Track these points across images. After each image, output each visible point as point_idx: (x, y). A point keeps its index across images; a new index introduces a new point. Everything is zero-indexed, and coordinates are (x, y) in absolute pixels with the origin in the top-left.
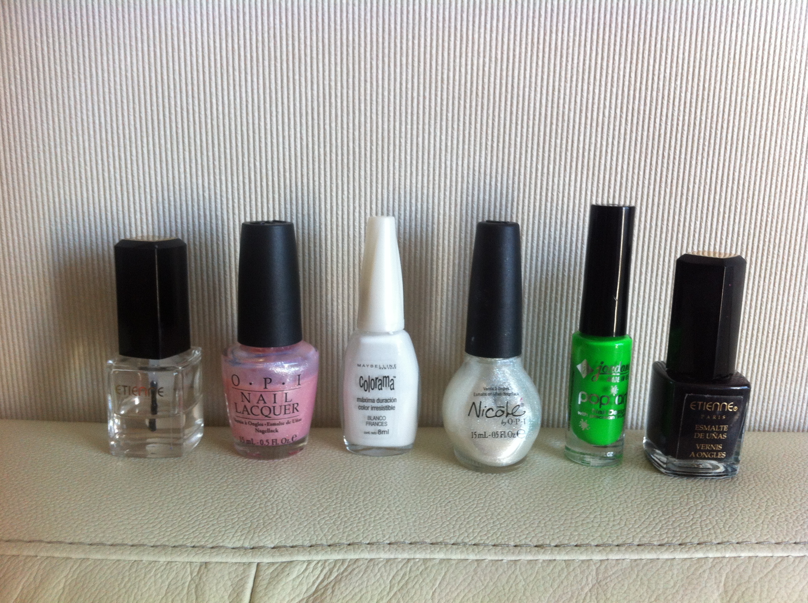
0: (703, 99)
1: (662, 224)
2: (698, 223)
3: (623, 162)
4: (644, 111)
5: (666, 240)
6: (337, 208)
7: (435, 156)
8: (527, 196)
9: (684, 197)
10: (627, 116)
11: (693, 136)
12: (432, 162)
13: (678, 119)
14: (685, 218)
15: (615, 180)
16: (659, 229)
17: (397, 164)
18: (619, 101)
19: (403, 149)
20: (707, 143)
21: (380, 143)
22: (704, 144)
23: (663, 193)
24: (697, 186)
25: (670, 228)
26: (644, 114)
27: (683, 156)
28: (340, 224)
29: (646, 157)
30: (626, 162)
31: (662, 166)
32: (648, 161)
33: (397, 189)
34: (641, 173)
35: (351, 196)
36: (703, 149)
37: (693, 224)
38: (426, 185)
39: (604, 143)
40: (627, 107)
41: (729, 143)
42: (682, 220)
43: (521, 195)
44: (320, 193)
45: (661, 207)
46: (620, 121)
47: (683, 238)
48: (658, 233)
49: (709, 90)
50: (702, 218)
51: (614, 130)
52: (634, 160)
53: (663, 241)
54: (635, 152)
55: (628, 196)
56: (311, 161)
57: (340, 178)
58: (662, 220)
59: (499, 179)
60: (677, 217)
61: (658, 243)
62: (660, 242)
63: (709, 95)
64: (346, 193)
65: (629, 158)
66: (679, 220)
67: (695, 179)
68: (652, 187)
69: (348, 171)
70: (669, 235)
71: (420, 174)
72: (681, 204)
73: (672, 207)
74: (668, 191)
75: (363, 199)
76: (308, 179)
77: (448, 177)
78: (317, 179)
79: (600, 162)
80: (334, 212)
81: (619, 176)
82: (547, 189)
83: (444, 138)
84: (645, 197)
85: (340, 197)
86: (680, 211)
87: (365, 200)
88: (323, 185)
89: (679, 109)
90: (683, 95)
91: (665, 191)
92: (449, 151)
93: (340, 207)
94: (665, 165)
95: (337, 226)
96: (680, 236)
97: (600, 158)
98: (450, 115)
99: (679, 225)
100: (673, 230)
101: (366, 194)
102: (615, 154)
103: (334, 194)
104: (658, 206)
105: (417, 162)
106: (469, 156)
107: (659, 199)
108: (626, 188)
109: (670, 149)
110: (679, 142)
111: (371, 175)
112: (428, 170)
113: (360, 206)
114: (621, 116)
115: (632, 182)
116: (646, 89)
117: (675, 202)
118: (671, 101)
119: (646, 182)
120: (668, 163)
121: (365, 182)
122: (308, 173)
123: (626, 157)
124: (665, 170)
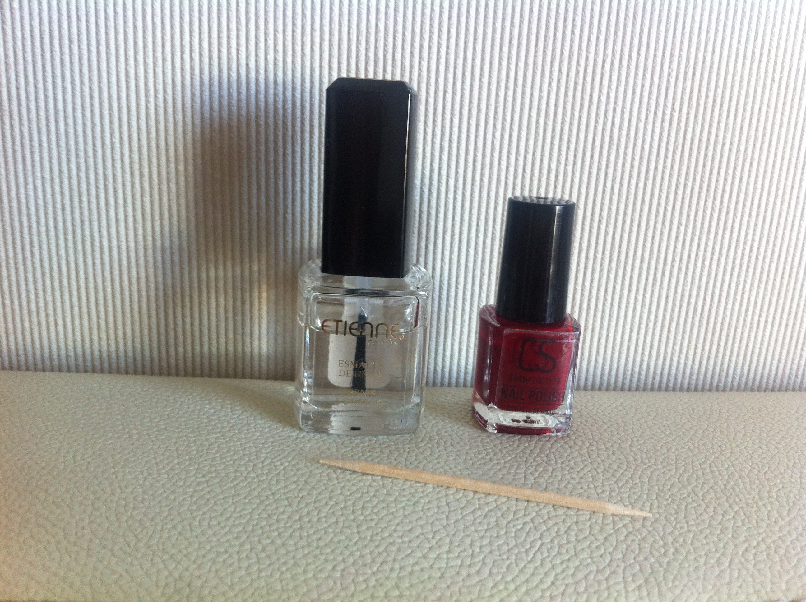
85: (585, 38)
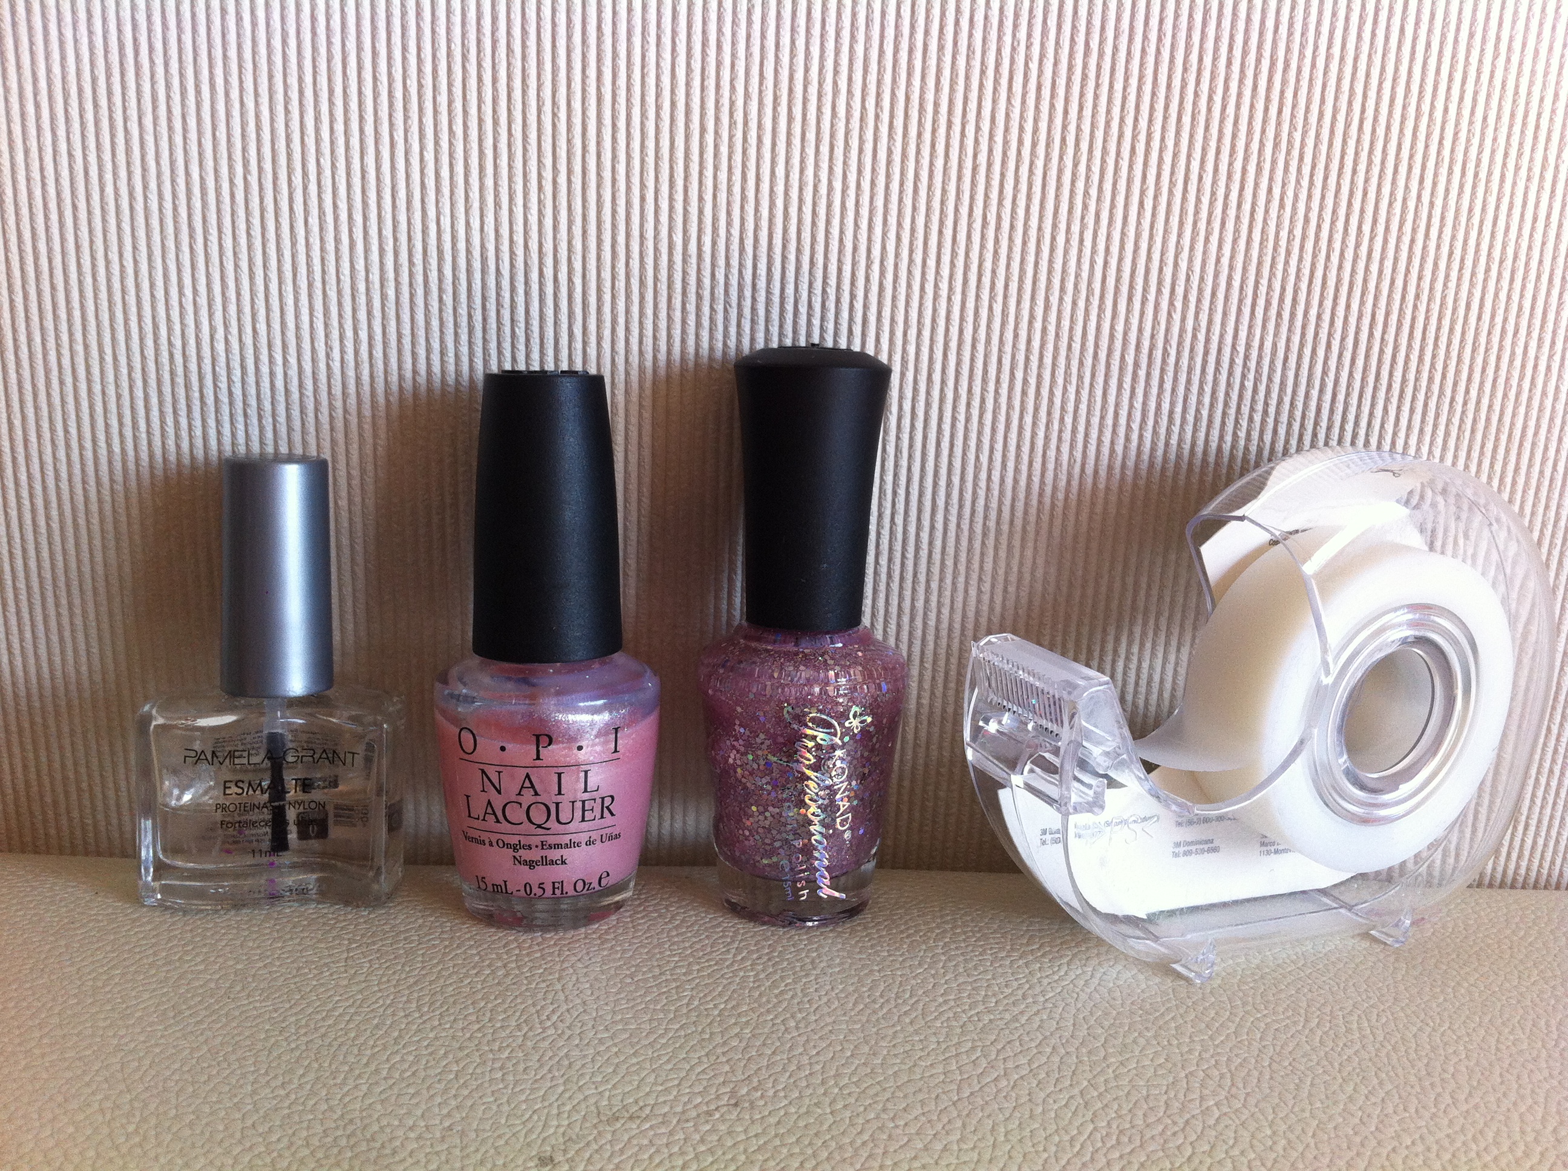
0: (1085, 77)
1: (984, 390)
2: (1072, 390)
3: (885, 234)
4: (936, 105)
5: (994, 430)
6: (170, 329)
7: (409, 202)
8: (649, 312)
9: (1038, 325)
10: (892, 116)
11: (1060, 171)
12: (402, 218)
13: (1021, 129)
14: (1039, 376)
15: (867, 279)
16: (976, 403)
17: (314, 221)
18: (873, 78)
19: (327, 182)
20: (1093, 192)
21: (268, 166)
22: (1086, 193)
23: (984, 313)
24: (1068, 299)
25: (1003, 400)
26: (936, 112)
27: (1034, 222)
28: (180, 370)
29: (942, 223)
30: (892, 235)
31: (983, 247)
32: (948, 233)
33: (318, 284)
34: (932, 263)
35: (203, 301)
36: (1085, 207)
37: (1058, 393)
38: (391, 275)
39: (838, 185)
40: (893, 94)
41: (1150, 193)
42: (1033, 381)
43: (635, 309)
44: (124, 292)
45: (981, 348)
46: (876, 129)
47: (1034, 424)
48: (975, 413)
49: (1101, 54)
50: (1080, 378)
51: (861, 151)
52: (913, 230)
53: (987, 430)
54: (914, 208)
55: (900, 319)
56: (97, 212)
57: (171, 255)
58: (985, 381)
59: (578, 265)
60: (1019, 375)
61: (973, 436)
62: (980, 433)
63: (1099, 67)
64: (188, 292)
65: (899, 225)
66: (1025, 381)
67: (1063, 281)
68: (957, 298)
69: (192, 236)
70: (1002, 418)
71: (375, 248)
72: (1029, 341)
73: (1008, 348)
74: (998, 308)
75: (232, 309)
76: (93, 258)
77: (448, 258)
78: (114, 257)
79: (827, 232)
80: (163, 340)
81: (876, 267)
82: (699, 297)
83: (429, 156)
84: (942, 322)
86: (1027, 359)
87: (239, 311)
88: (130, 270)
89: (1024, 102)
90: (1034, 66)
91: (991, 308)
92: (446, 190)
93: (177, 328)
94: (990, 245)
95: (172, 373)
96: (1028, 420)
97: (828, 222)
98: (443, 99)
99: (1024, 393)
100: (1010, 406)
101: (238, 294)
102: (865, 212)
103: (160, 294)
104: (974, 347)
105: (365, 218)
106: (497, 205)
107: (976, 330)
108: (894, 298)
109: (1000, 203)
110: (1023, 187)
111: (250, 247)
112: (396, 239)
113: (226, 326)
114: (877, 117)
115: (909, 286)
116: (941, 48)
117: (1016, 336)
118: (1004, 81)
119: (944, 286)
120: (997, 241)
121: (237, 266)
122: (92, 242)
123: (893, 220)
124: (989, 256)
